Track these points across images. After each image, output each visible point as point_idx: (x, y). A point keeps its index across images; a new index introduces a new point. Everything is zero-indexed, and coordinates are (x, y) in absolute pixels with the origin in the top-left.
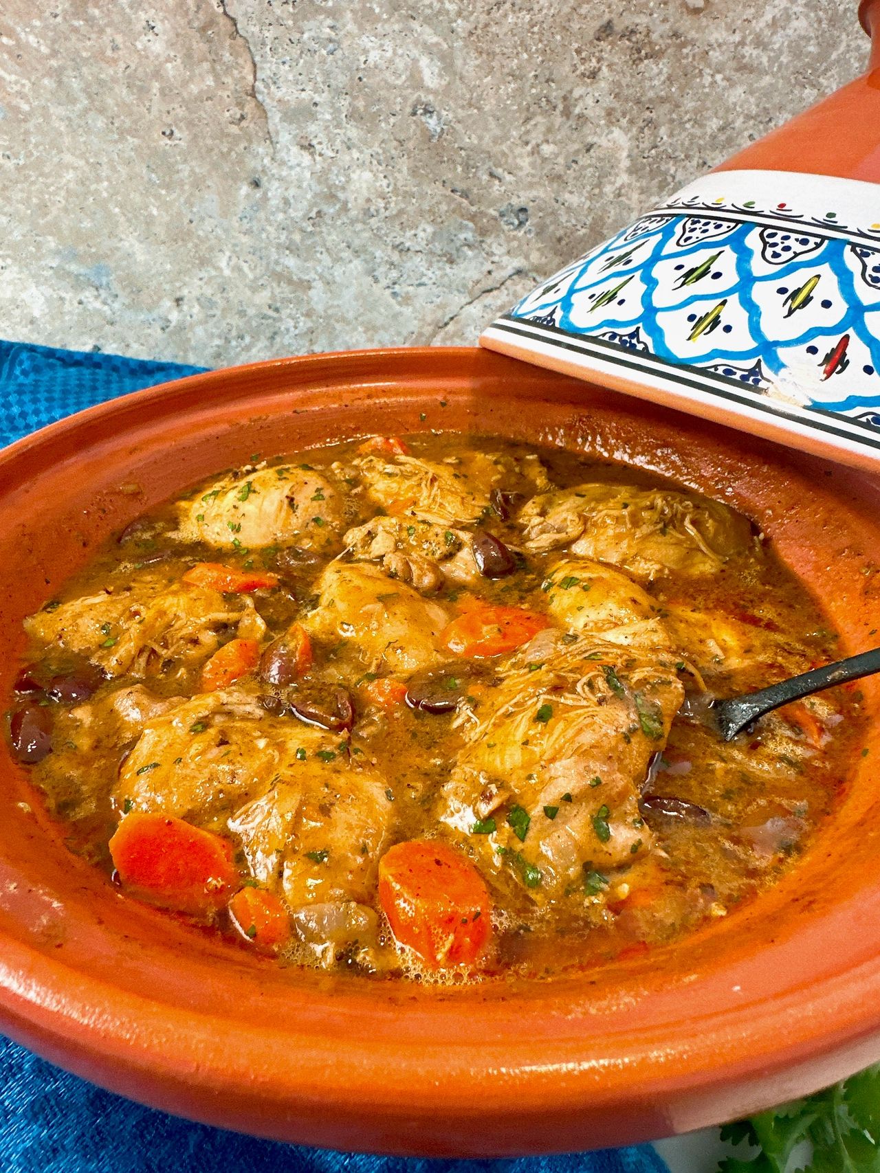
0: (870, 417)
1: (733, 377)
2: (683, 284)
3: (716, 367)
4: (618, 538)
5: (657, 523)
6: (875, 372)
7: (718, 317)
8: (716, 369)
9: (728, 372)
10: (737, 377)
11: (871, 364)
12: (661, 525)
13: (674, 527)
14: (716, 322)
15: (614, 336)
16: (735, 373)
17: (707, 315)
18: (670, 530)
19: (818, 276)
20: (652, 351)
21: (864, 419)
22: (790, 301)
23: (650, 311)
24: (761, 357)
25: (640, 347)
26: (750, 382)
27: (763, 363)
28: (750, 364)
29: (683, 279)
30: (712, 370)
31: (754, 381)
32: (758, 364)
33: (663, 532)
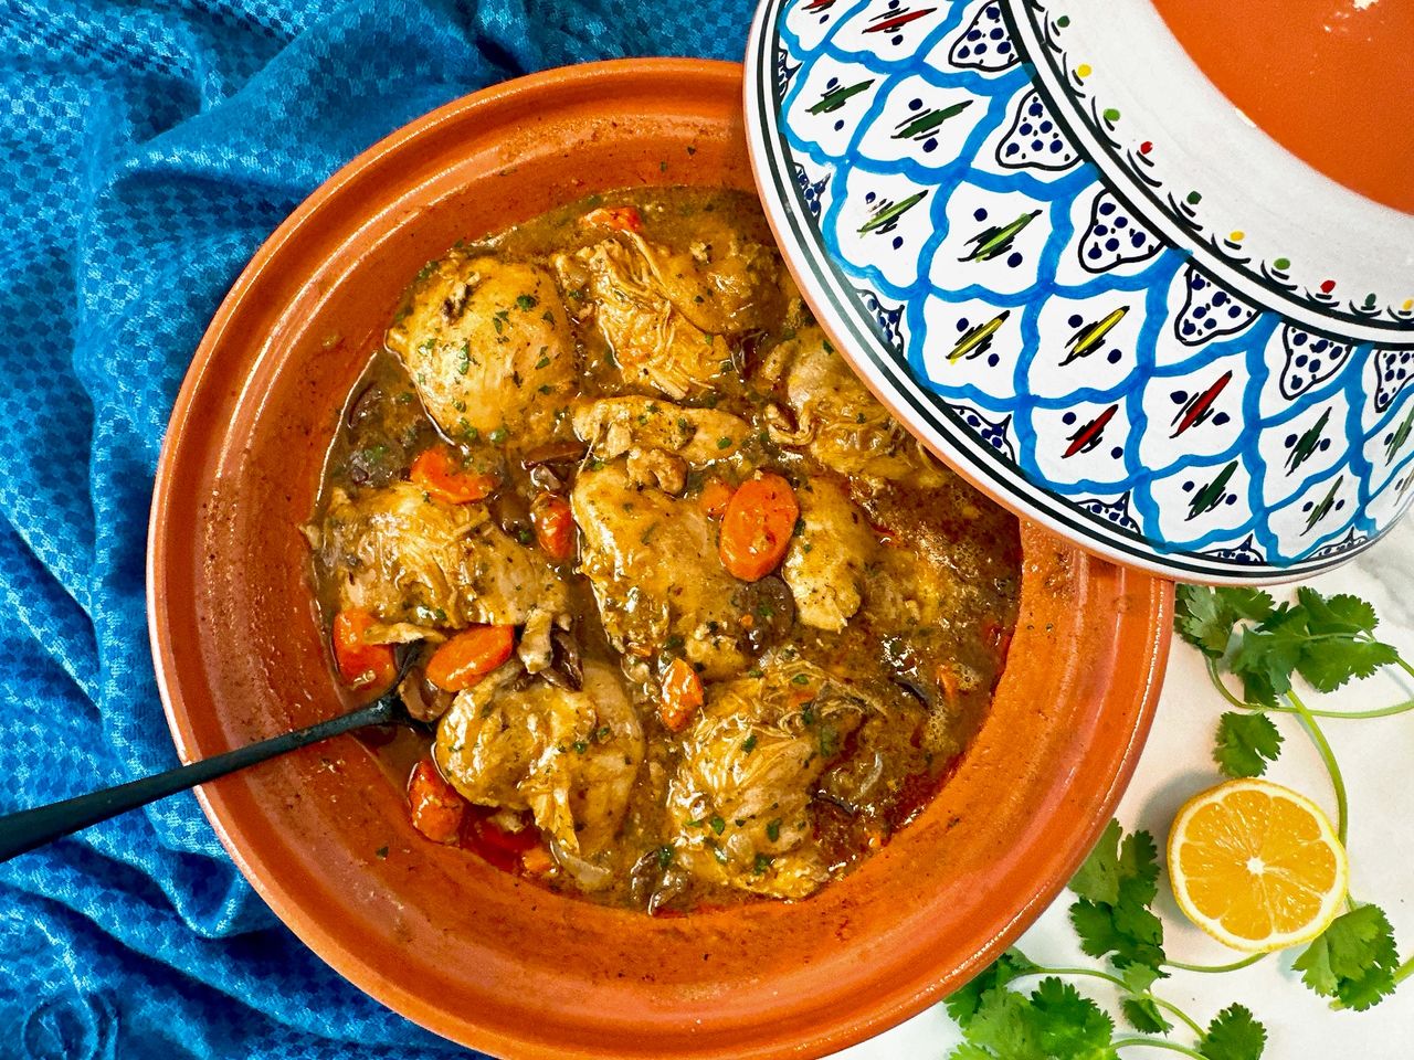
0: (1092, 504)
1: (975, 428)
2: (974, 255)
3: (962, 409)
4: (846, 455)
5: (887, 446)
6: (1122, 457)
7: (990, 337)
8: (962, 413)
9: (973, 420)
10: (979, 430)
11: (1123, 447)
12: (890, 450)
13: (905, 450)
14: (985, 344)
15: (875, 303)
16: (978, 425)
17: (981, 327)
18: (900, 453)
19: (1126, 309)
20: (905, 355)
21: (1085, 506)
22: (1077, 341)
23: (923, 287)
24: (1012, 413)
25: (896, 341)
26: (990, 441)
27: (1011, 422)
28: (997, 417)
29: (976, 244)
30: (958, 411)
31: (994, 440)
32: (1006, 422)
33: (892, 455)
